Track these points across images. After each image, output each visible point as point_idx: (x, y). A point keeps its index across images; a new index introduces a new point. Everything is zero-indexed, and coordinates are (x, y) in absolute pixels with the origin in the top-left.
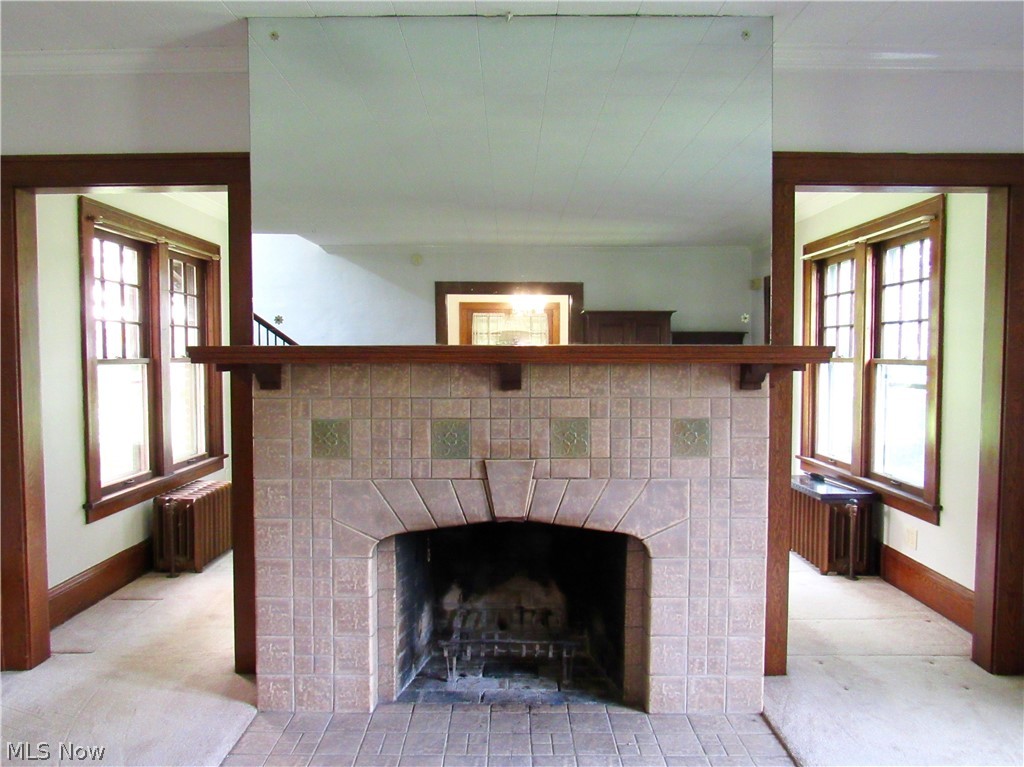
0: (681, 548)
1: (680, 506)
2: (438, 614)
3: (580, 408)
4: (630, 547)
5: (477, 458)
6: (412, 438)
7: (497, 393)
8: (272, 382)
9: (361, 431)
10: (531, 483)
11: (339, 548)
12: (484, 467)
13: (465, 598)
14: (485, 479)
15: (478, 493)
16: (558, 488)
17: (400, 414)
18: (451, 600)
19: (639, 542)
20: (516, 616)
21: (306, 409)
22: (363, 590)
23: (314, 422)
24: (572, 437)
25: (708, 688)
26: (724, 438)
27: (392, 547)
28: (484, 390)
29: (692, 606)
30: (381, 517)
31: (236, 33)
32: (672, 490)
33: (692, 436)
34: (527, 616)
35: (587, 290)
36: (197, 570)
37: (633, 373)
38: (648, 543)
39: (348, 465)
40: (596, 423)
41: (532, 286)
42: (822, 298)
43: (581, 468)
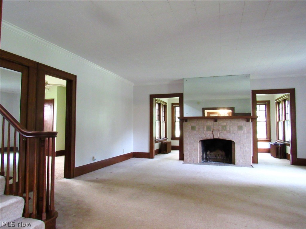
0: (239, 142)
1: (239, 137)
2: (206, 155)
3: (225, 124)
4: (233, 143)
5: (212, 130)
6: (203, 128)
7: (214, 122)
8: (186, 121)
9: (197, 127)
10: (219, 134)
11: (194, 142)
12: (213, 132)
13: (210, 152)
14: (213, 133)
15: (212, 135)
16: (222, 134)
17: (202, 125)
18: (208, 153)
19: (233, 142)
20: (218, 155)
21: (190, 125)
22: (197, 147)
23: (191, 126)
24: (224, 128)
25: (244, 162)
26: (245, 128)
27: (201, 142)
28: (213, 122)
29: (241, 150)
30: (200, 138)
31: (183, 80)
32: (238, 135)
33: (240, 128)
34: (219, 155)
35: (235, 109)
36: (167, 153)
37: (232, 120)
38: (235, 142)
39: (195, 131)
40: (227, 126)
41: (224, 108)
42: (279, 109)
43: (225, 132)
